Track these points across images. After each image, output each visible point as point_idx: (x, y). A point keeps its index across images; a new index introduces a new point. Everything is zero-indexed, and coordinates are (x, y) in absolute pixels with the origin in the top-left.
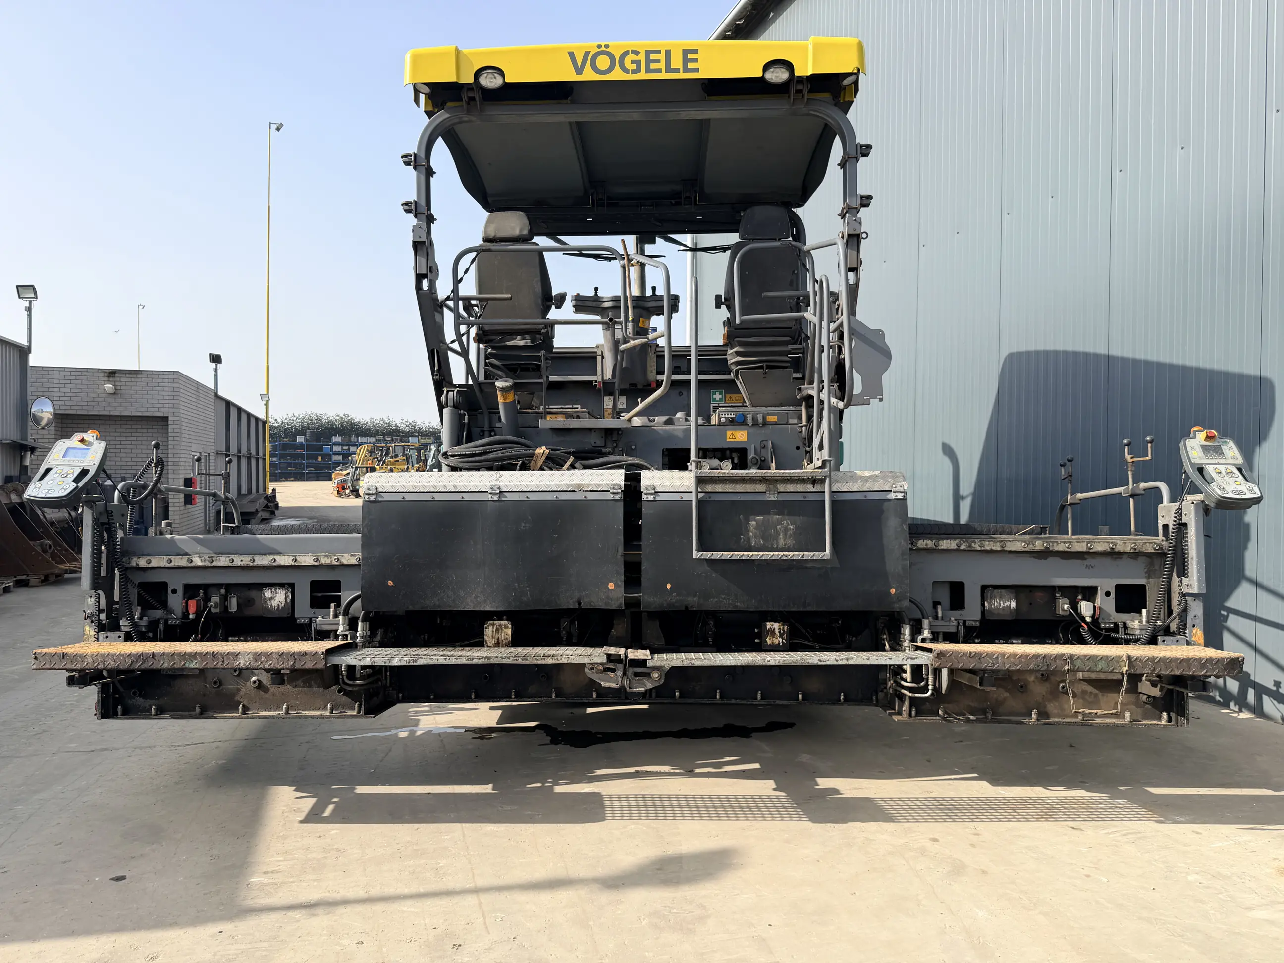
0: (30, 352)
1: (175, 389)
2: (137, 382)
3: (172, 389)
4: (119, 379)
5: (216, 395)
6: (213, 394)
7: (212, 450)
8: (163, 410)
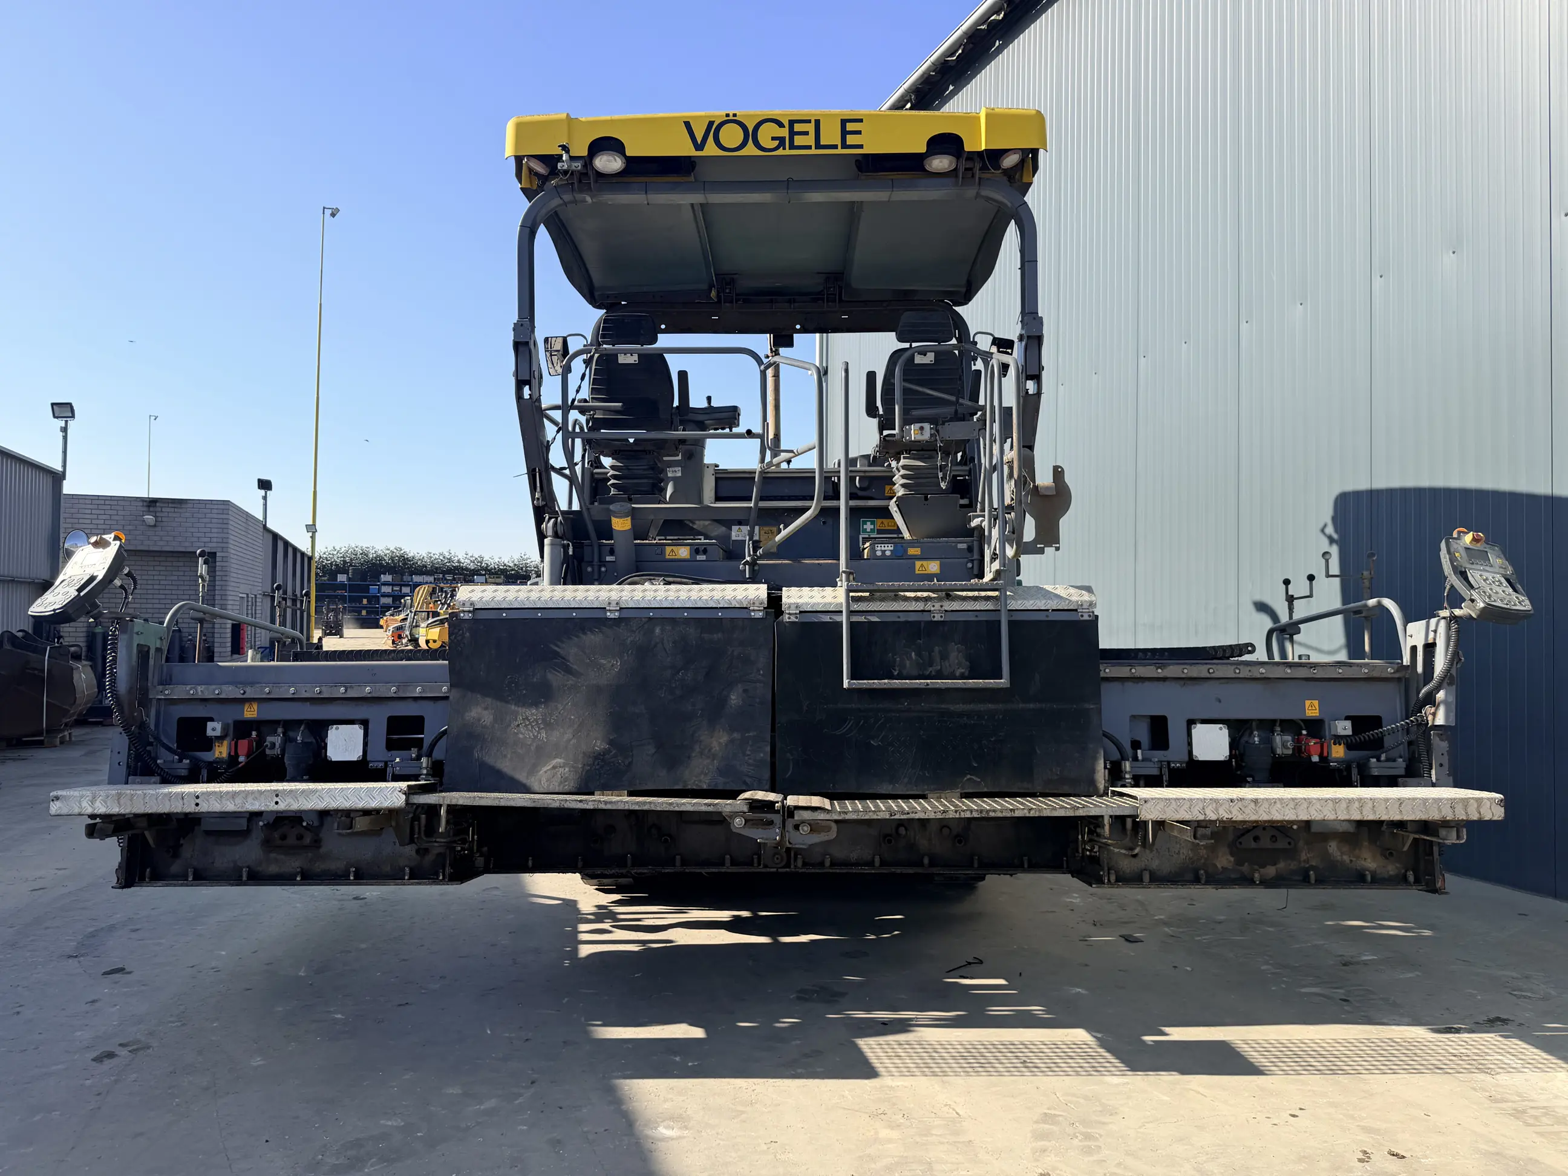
0: (64, 478)
1: (225, 521)
2: (180, 513)
3: (221, 521)
4: (160, 509)
5: (265, 526)
6: (262, 526)
7: (258, 590)
8: (211, 545)
